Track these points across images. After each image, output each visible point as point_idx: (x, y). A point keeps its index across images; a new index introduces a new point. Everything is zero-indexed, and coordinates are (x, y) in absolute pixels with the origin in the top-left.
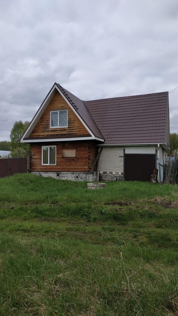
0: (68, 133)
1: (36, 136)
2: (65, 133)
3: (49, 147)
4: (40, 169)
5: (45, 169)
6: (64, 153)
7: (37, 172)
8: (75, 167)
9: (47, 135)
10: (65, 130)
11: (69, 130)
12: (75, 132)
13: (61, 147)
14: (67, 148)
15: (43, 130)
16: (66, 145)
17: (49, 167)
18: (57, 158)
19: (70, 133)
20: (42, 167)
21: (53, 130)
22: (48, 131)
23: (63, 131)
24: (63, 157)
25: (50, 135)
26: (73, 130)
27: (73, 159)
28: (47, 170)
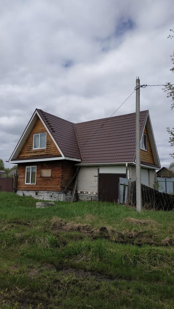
0: (46, 154)
1: (22, 157)
2: (44, 154)
3: (31, 167)
4: (23, 188)
5: (28, 188)
6: (42, 173)
7: (21, 191)
8: (50, 187)
9: (30, 156)
10: (44, 151)
11: (47, 151)
12: (51, 153)
13: (40, 167)
14: (45, 168)
15: (27, 152)
16: (44, 165)
17: (30, 186)
18: (37, 178)
19: (47, 153)
20: (25, 186)
21: (35, 151)
22: (31, 152)
23: (42, 152)
24: (41, 177)
25: (33, 156)
26: (50, 151)
27: (49, 178)
28: (29, 189)
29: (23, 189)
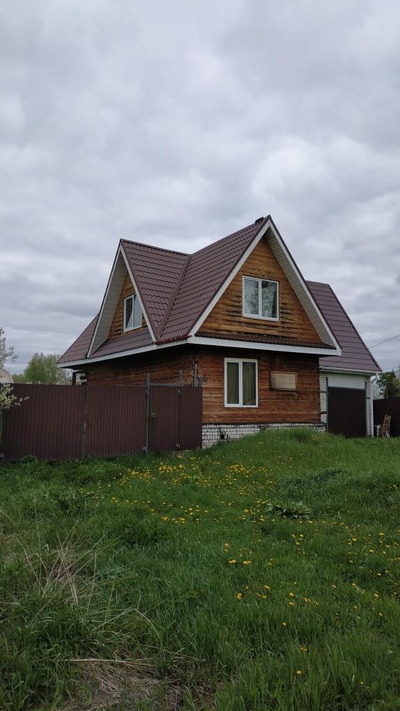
0: (281, 334)
2: (276, 333)
3: (240, 361)
4: (220, 417)
5: (232, 416)
6: (274, 379)
7: (213, 426)
8: (296, 413)
9: (239, 332)
10: (275, 327)
11: (283, 327)
12: (293, 335)
13: (267, 364)
14: (281, 369)
15: (229, 318)
16: (277, 360)
17: (241, 412)
18: (259, 390)
19: (285, 335)
20: (227, 412)
21: (251, 321)
22: (240, 322)
23: (271, 328)
24: (271, 389)
25: (246, 333)
26: (290, 330)
27: (292, 393)
28: (236, 419)
29: (218, 420)
